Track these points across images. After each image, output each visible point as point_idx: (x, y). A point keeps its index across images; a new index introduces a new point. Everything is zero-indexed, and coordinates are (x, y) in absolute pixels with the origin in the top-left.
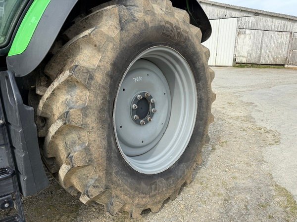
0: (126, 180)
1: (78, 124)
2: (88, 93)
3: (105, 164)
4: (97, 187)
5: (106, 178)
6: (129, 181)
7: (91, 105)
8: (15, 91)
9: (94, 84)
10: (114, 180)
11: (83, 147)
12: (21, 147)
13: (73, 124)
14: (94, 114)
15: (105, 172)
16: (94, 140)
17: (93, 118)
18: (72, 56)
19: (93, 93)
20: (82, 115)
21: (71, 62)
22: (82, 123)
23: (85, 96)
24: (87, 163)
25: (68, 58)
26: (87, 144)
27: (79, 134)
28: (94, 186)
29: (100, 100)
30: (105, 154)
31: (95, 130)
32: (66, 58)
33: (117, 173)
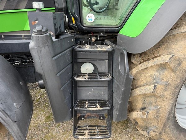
0: (173, 132)
1: (159, 94)
2: (172, 75)
3: (165, 121)
4: (155, 132)
5: (162, 128)
6: (175, 132)
7: (172, 83)
8: (127, 66)
9: (180, 69)
10: (167, 130)
11: (156, 108)
12: (121, 98)
13: (156, 94)
14: (171, 89)
15: (163, 125)
16: (165, 106)
17: (170, 92)
18: (167, 44)
19: (176, 75)
20: (163, 89)
21: (165, 48)
22: (161, 94)
23: (170, 76)
24: (155, 118)
25: (163, 44)
26: (159, 107)
27: (156, 100)
28: (154, 131)
29: (179, 80)
30: (168, 115)
31: (167, 99)
32: (162, 43)
33: (169, 127)
